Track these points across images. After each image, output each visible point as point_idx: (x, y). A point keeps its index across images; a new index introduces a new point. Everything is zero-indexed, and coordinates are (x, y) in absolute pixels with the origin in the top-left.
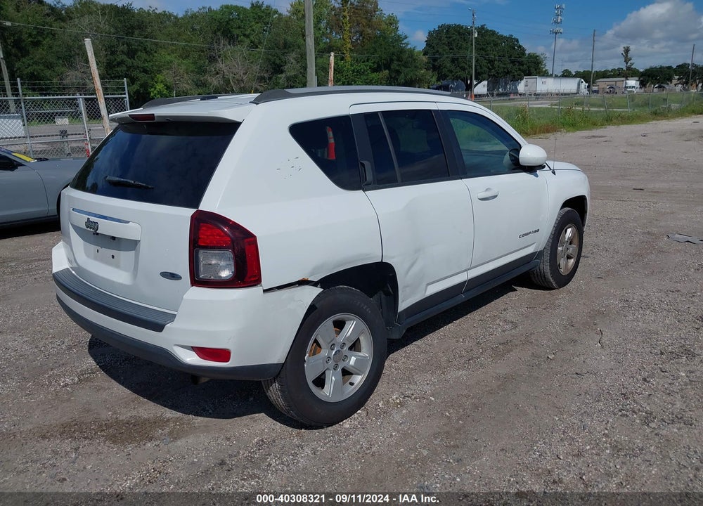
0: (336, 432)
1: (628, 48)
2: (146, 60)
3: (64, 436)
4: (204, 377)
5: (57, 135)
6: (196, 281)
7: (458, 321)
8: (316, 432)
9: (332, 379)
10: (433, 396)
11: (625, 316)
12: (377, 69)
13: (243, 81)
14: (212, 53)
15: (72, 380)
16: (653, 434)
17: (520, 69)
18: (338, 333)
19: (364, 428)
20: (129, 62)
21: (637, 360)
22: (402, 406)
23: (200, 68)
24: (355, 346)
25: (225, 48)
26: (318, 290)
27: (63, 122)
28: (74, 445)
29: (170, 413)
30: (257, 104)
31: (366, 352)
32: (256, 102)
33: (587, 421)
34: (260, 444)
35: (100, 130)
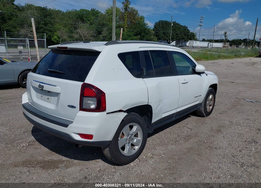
0: (128, 167)
1: (226, 32)
2: (51, 27)
3: (24, 166)
4: (81, 145)
5: (18, 53)
6: (82, 109)
7: (170, 127)
8: (121, 167)
9: (127, 147)
10: (163, 154)
11: (231, 128)
12: (136, 35)
13: (86, 36)
14: (75, 26)
15: (26, 144)
16: (245, 171)
17: (187, 38)
18: (130, 130)
19: (138, 166)
20: (45, 27)
21: (237, 144)
22: (152, 158)
23: (71, 31)
24: (136, 135)
25: (81, 24)
26: (126, 114)
27: (20, 48)
28: (28, 169)
29: (64, 158)
30: (107, 45)
31: (140, 138)
32: (106, 45)
33: (221, 165)
34: (100, 171)
35: (34, 51)
